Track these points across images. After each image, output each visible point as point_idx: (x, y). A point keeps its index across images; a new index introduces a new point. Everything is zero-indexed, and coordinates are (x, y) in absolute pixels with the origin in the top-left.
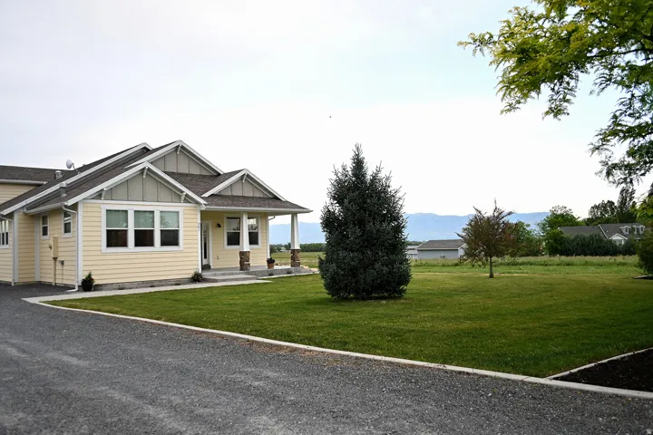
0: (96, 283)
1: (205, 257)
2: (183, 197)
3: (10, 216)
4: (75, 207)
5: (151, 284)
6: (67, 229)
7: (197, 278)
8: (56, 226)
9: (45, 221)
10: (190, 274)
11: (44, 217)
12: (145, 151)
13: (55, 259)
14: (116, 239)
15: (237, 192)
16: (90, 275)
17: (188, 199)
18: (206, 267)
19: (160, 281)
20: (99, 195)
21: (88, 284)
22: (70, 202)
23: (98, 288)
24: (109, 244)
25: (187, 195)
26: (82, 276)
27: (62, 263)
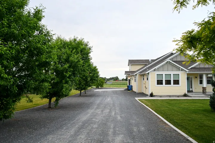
1: (191, 88)
2: (180, 70)
5: (170, 96)
6: (147, 79)
7: (185, 95)
8: (145, 78)
9: (143, 76)
10: (183, 94)
12: (172, 54)
13: (145, 87)
14: (160, 82)
16: (152, 92)
17: (182, 70)
18: (189, 91)
19: (173, 95)
20: (155, 70)
21: (152, 95)
22: (147, 73)
23: (154, 96)
24: (158, 84)
25: (182, 69)
26: (150, 93)
27: (147, 88)
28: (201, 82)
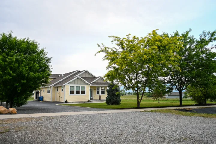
0: (68, 102)
3: (51, 87)
4: (64, 86)
5: (79, 102)
6: (62, 90)
7: (89, 101)
8: (60, 89)
9: (58, 88)
10: (87, 100)
11: (57, 87)
12: (79, 72)
13: (60, 96)
14: (72, 92)
15: (99, 82)
16: (67, 100)
17: (87, 84)
18: (91, 99)
20: (69, 83)
21: (66, 102)
22: (63, 85)
23: (68, 103)
24: (71, 94)
26: (65, 100)
27: (61, 97)
28: (98, 93)
